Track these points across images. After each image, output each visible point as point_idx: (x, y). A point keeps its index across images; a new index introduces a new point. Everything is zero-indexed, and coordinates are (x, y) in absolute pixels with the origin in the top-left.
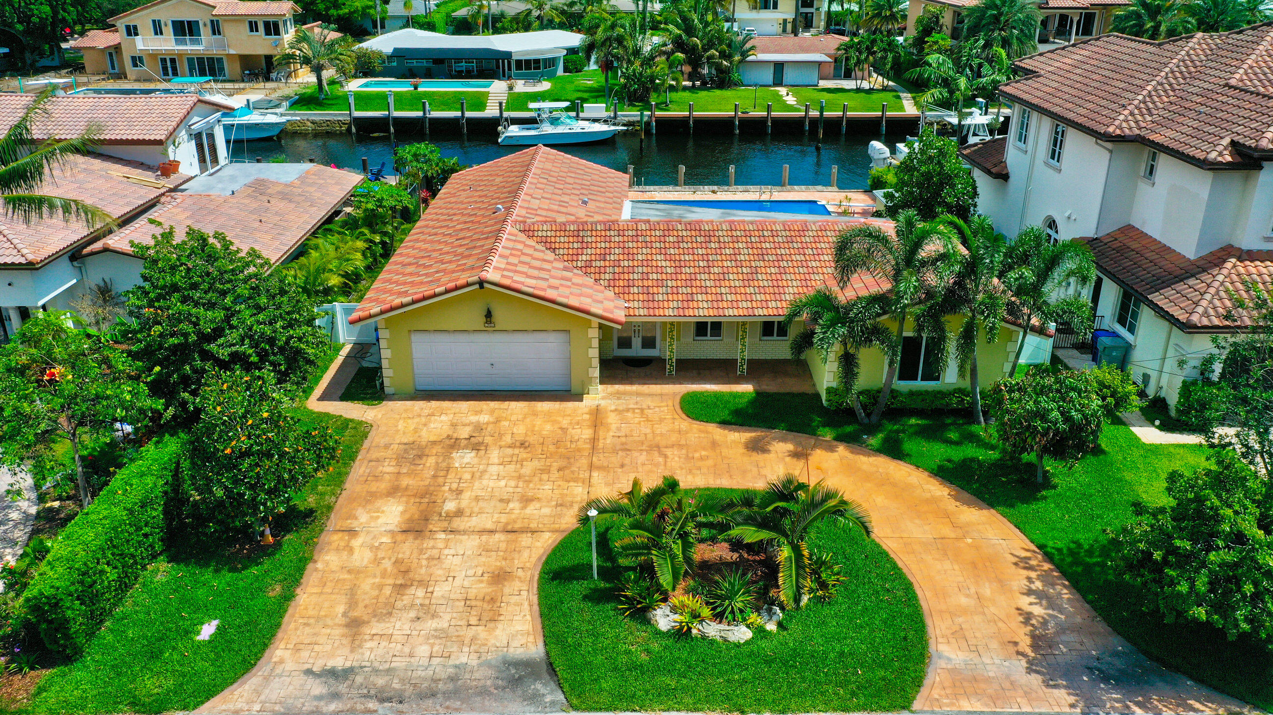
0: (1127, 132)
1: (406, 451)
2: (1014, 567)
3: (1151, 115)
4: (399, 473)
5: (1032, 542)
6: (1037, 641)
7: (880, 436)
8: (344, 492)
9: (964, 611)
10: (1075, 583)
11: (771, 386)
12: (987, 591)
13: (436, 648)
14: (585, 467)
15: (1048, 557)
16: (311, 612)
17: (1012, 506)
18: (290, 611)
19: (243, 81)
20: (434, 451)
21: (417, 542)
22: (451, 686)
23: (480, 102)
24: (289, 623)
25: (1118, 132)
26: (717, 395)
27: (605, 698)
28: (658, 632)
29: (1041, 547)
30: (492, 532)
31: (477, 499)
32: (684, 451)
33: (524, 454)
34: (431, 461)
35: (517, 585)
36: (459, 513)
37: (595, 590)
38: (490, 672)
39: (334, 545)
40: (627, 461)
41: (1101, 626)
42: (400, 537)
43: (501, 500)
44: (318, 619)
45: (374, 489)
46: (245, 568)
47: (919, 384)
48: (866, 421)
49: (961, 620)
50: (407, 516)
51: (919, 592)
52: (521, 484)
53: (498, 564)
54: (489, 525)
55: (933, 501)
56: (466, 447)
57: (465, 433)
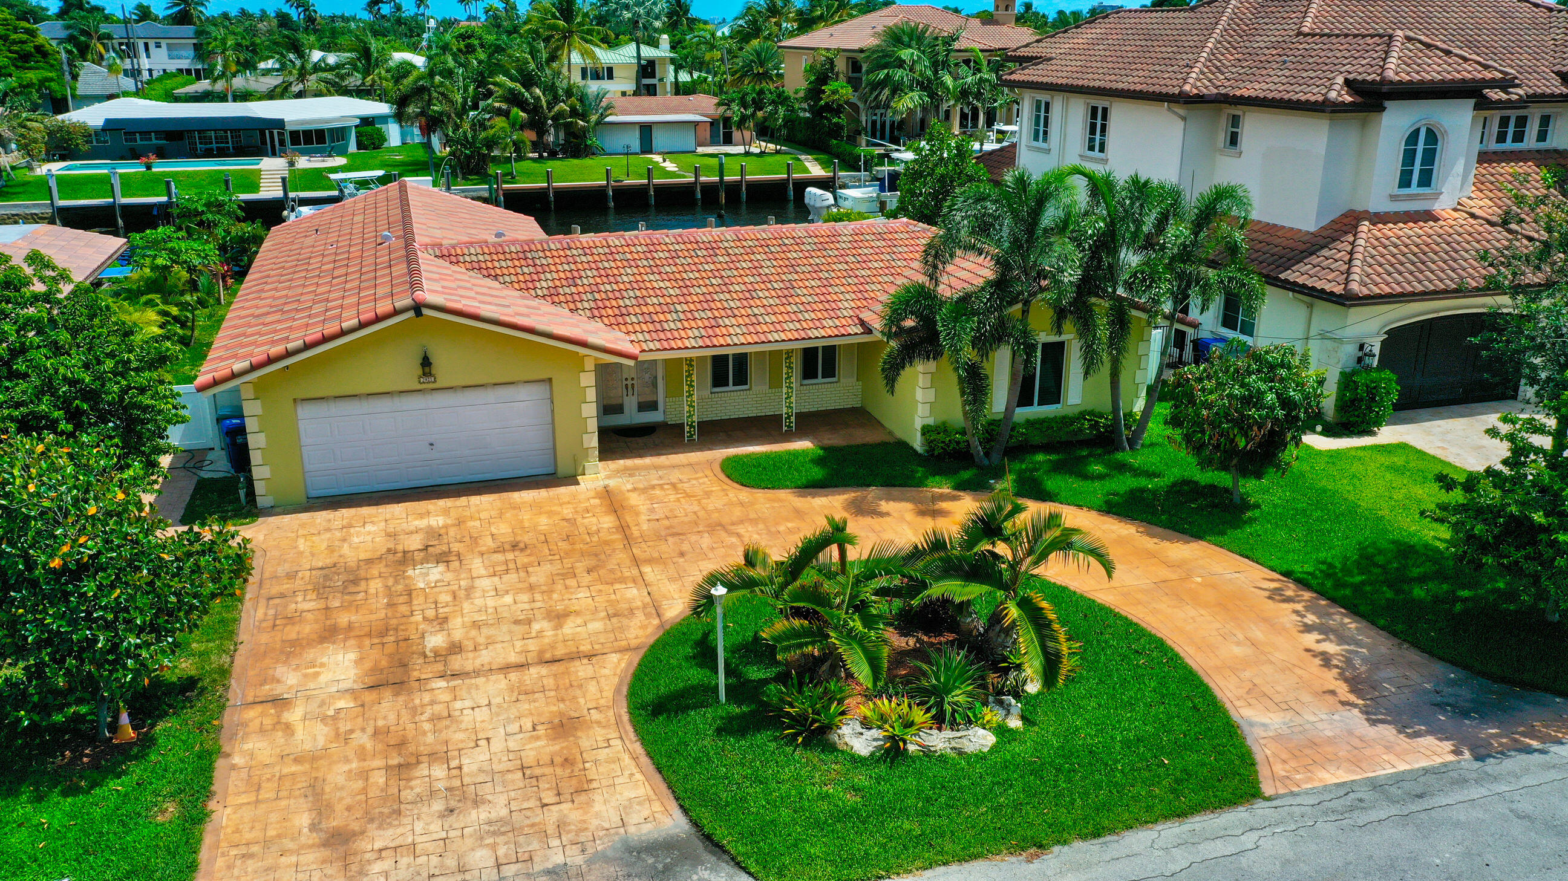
0: (1205, 91)
1: (326, 577)
2: (1270, 601)
3: (1223, 73)
4: (327, 608)
5: (1273, 569)
6: (1355, 684)
7: (1009, 479)
8: (240, 647)
9: (1245, 663)
10: (1353, 609)
11: (836, 440)
12: (1257, 634)
13: (501, 851)
14: (628, 562)
15: (1302, 583)
16: (248, 836)
20: (375, 572)
21: (401, 699)
23: (250, 181)
24: (212, 860)
25: (1195, 91)
28: (856, 760)
29: (1287, 574)
30: (521, 666)
31: (476, 625)
32: (761, 526)
33: (523, 559)
34: (375, 585)
35: (599, 733)
36: (455, 648)
37: (731, 719)
38: (612, 869)
39: (255, 725)
40: (686, 547)
41: (1413, 654)
42: (369, 697)
43: (517, 622)
44: (267, 843)
45: (293, 636)
46: (95, 784)
47: (1036, 411)
48: (986, 462)
49: (1247, 674)
50: (368, 665)
51: (1177, 649)
52: (538, 597)
53: (554, 709)
54: (514, 658)
55: (1128, 540)
56: (425, 561)
57: (414, 543)
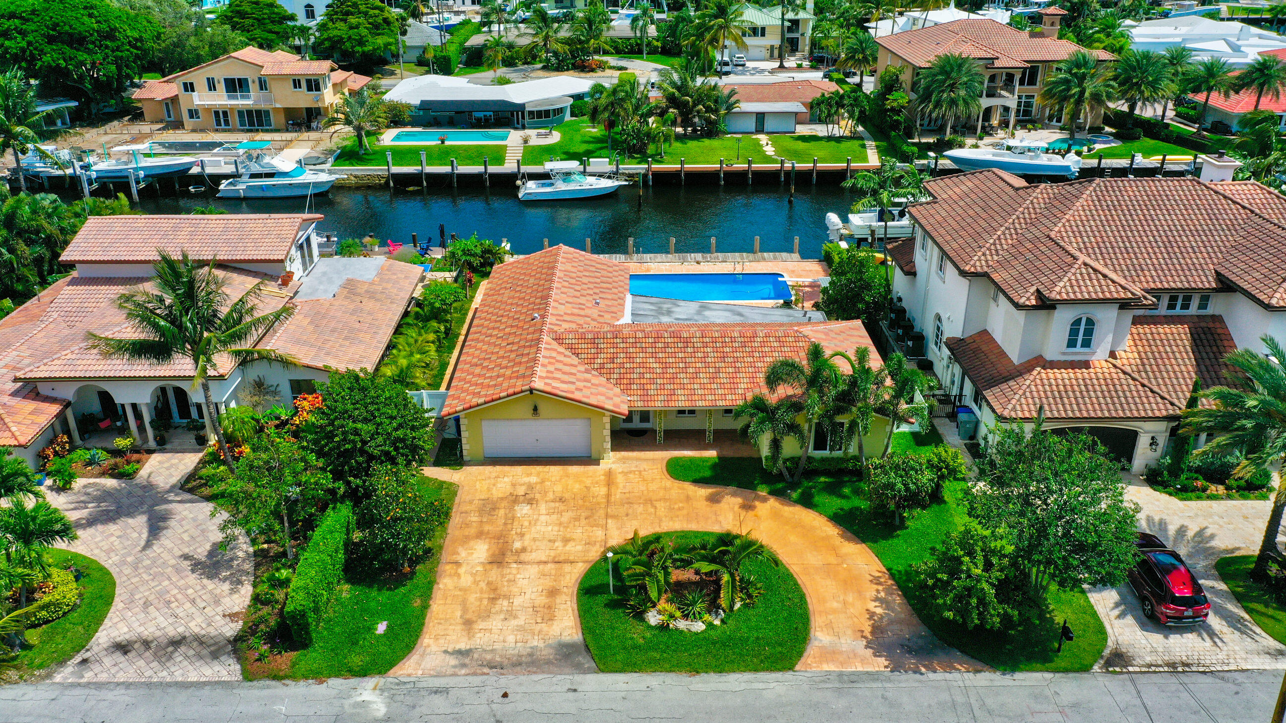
0: (979, 269)
1: (484, 505)
2: (869, 583)
3: (998, 255)
4: (481, 522)
5: (884, 566)
6: (876, 629)
7: (799, 491)
8: (448, 536)
9: (834, 611)
10: (907, 594)
11: (729, 452)
12: (850, 598)
13: (518, 637)
14: (603, 516)
15: (892, 576)
17: (876, 542)
18: (428, 615)
19: (287, 131)
20: (503, 505)
21: (499, 570)
22: (529, 659)
23: (498, 156)
24: (429, 623)
25: (973, 270)
26: (691, 460)
27: (619, 665)
28: (649, 627)
29: (889, 570)
30: (545, 562)
31: (534, 540)
32: (668, 504)
33: (562, 507)
34: (502, 512)
35: (564, 598)
36: (524, 550)
37: (612, 601)
38: (551, 651)
39: (448, 573)
40: (630, 511)
41: (915, 620)
42: (488, 567)
43: (550, 541)
44: (446, 620)
45: (467, 534)
46: (396, 588)
47: (826, 453)
49: (831, 617)
50: (491, 552)
51: (809, 600)
52: (562, 529)
53: (551, 584)
54: (544, 559)
55: (827, 538)
56: (523, 502)
57: (521, 491)
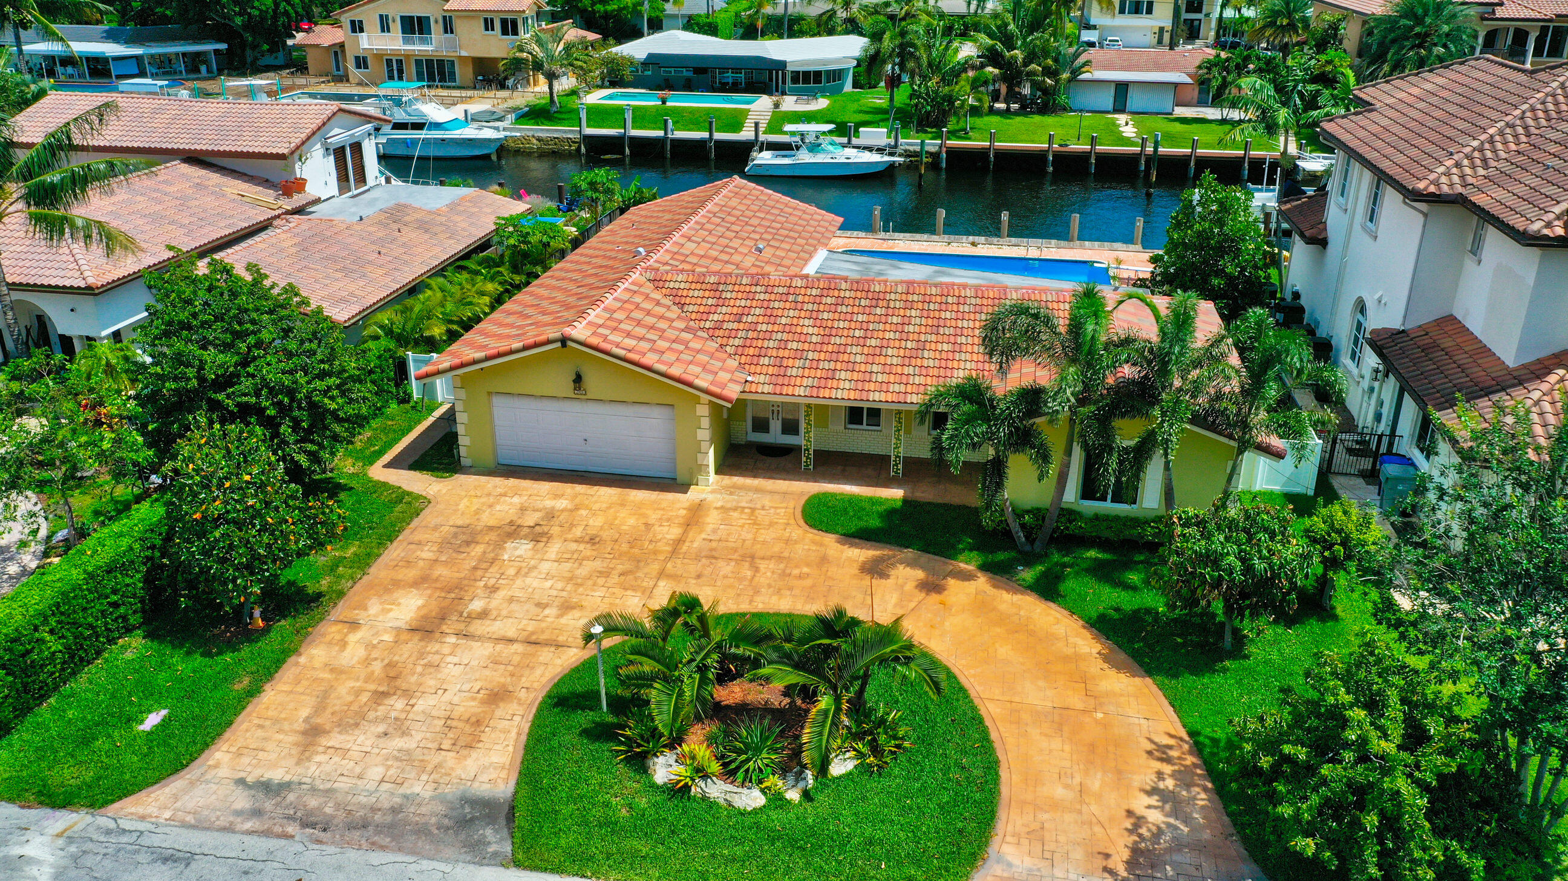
0: (1445, 189)
1: (455, 535)
2: (1145, 755)
3: (1486, 167)
4: (436, 561)
5: (1184, 726)
6: (1138, 857)
7: (1040, 568)
8: (365, 578)
9: (1055, 805)
10: (1221, 791)
11: (927, 493)
12: (1095, 784)
13: (392, 772)
14: (655, 573)
15: (1198, 748)
16: (270, 713)
17: (1176, 676)
18: (249, 709)
19: (475, 88)
20: (487, 538)
21: (422, 643)
22: (389, 818)
23: (735, 121)
24: (243, 722)
25: (1432, 189)
26: (852, 500)
27: (556, 856)
28: (653, 786)
29: (1191, 734)
30: (511, 641)
31: (512, 600)
32: (782, 566)
33: (588, 551)
34: (478, 550)
35: (513, 707)
36: (484, 615)
37: (598, 725)
38: (441, 809)
39: (328, 638)
40: (707, 571)
41: (1235, 848)
42: (404, 636)
43: (538, 605)
44: (276, 721)
45: (400, 577)
46: (220, 653)
47: (1108, 507)
48: (1028, 548)
49: (1045, 816)
50: (422, 613)
51: (1004, 774)
52: (569, 587)
53: (502, 680)
54: (511, 633)
55: (1077, 658)
56: (525, 537)
57: (530, 519)
